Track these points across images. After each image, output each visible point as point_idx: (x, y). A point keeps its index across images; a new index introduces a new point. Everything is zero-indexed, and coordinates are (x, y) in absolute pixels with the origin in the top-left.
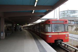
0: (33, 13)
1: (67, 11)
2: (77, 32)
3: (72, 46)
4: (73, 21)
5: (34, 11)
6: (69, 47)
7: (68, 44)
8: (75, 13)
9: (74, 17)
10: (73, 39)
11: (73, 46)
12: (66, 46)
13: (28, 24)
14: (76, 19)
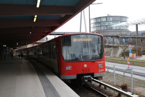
0: (35, 21)
3: (114, 86)
6: (107, 88)
10: (117, 72)
11: (116, 86)
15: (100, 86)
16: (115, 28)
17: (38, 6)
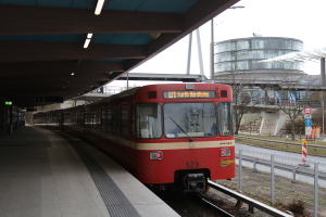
0: (86, 46)
1: (250, 40)
2: (293, 139)
3: (271, 205)
4: (276, 87)
5: (90, 36)
6: (256, 210)
7: (253, 197)
8: (285, 51)
9: (281, 70)
10: (278, 172)
11: (275, 206)
12: (245, 206)
13: (61, 101)
14: (290, 78)
15: (239, 204)
16: (269, 67)
17: (98, 11)
